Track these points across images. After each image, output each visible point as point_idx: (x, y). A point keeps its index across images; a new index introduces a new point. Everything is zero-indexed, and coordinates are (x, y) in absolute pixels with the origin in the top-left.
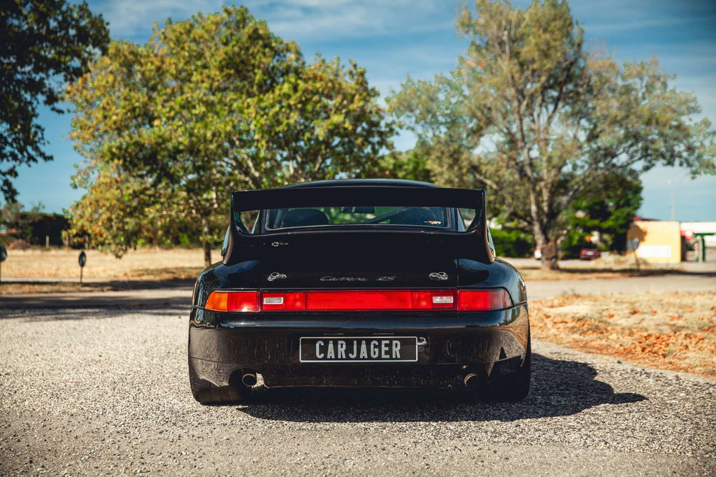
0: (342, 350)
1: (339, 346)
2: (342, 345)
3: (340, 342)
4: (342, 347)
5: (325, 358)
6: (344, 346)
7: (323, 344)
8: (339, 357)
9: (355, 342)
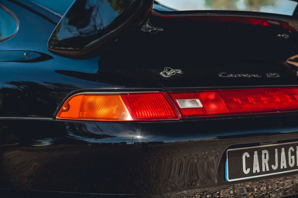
0: (265, 161)
1: (263, 156)
2: (265, 154)
3: (264, 152)
4: (265, 158)
5: (251, 174)
6: (267, 156)
7: (248, 156)
8: (264, 170)
9: (276, 150)
